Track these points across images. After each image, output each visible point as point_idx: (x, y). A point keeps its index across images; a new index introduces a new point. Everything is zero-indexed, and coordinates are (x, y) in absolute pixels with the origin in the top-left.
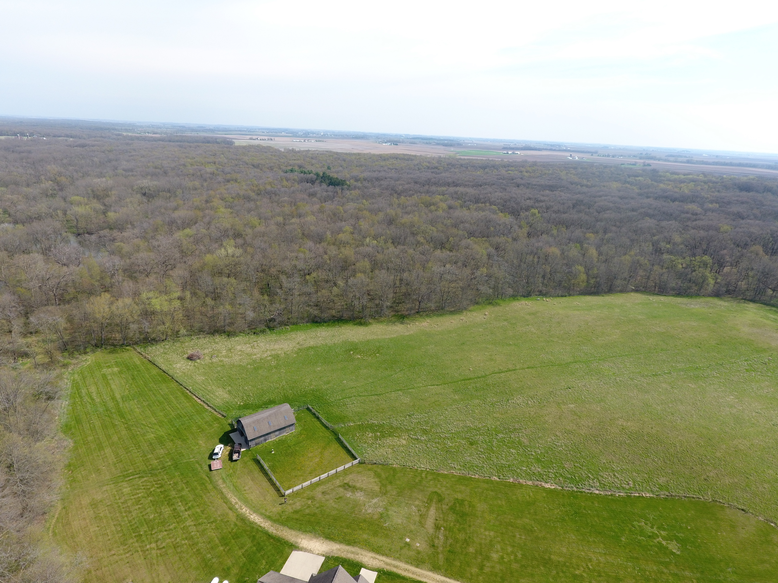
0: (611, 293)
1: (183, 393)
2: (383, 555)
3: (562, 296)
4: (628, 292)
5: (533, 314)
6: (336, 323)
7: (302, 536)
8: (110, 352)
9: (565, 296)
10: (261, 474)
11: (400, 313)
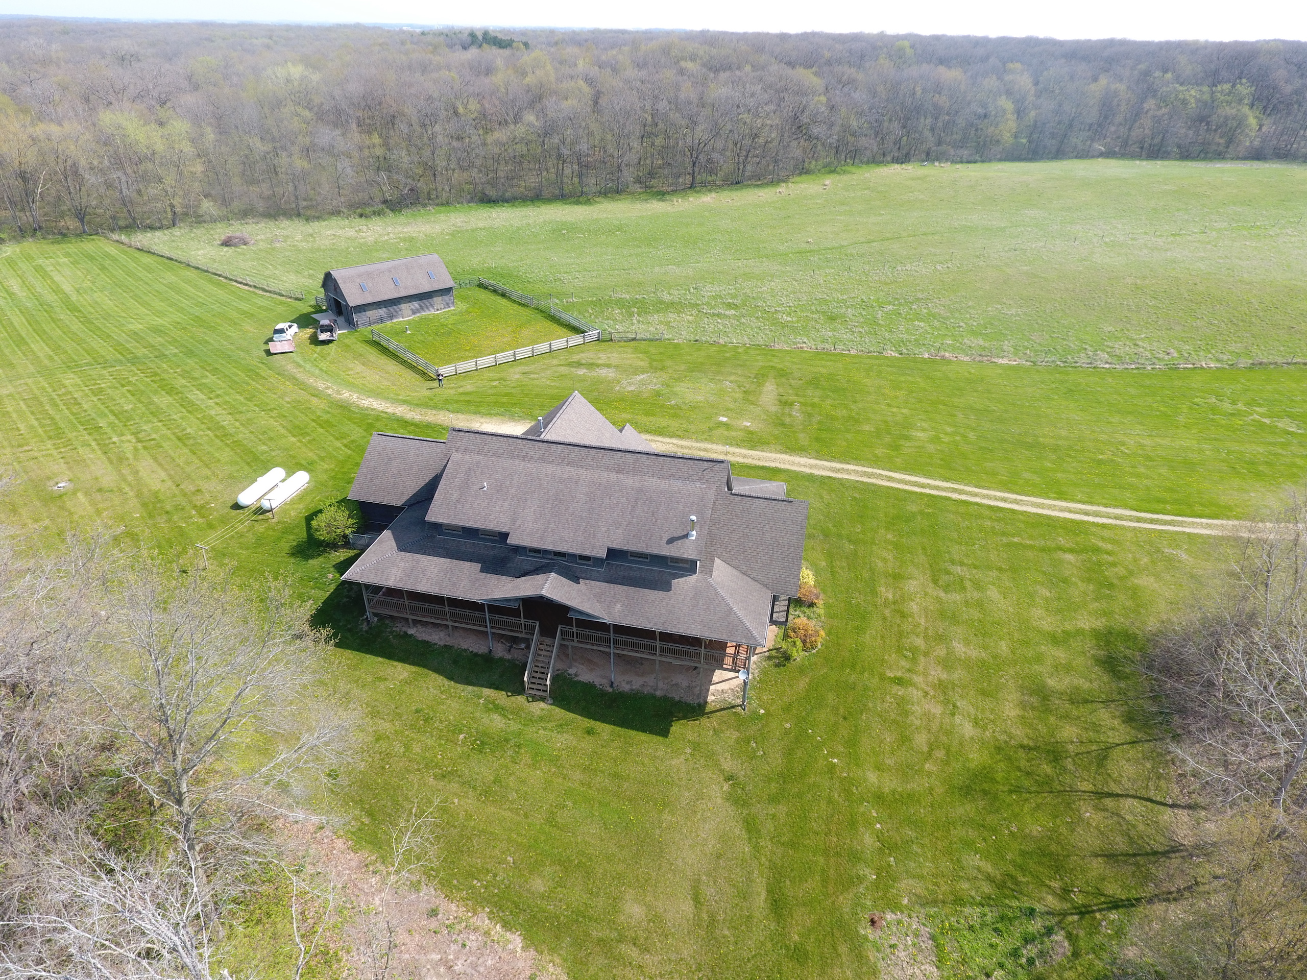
0: (1061, 159)
1: (210, 281)
2: (671, 437)
3: (969, 162)
4: (1093, 157)
5: (919, 179)
6: (529, 203)
7: (482, 420)
8: (52, 243)
9: (975, 162)
10: (383, 357)
11: (655, 190)
